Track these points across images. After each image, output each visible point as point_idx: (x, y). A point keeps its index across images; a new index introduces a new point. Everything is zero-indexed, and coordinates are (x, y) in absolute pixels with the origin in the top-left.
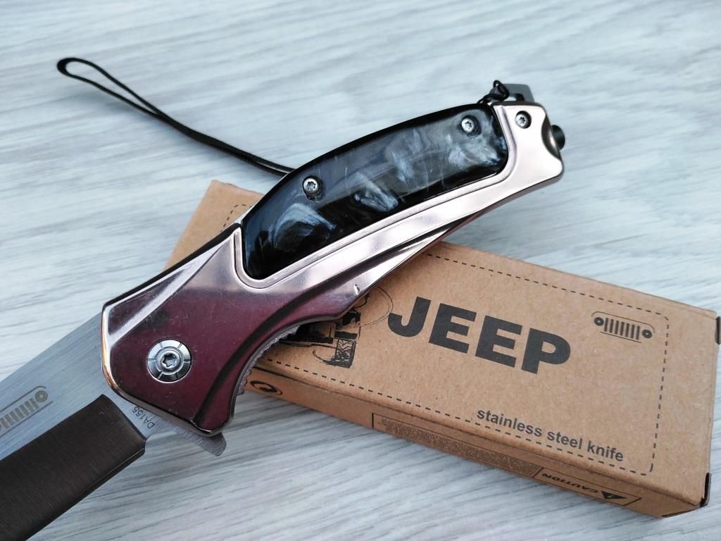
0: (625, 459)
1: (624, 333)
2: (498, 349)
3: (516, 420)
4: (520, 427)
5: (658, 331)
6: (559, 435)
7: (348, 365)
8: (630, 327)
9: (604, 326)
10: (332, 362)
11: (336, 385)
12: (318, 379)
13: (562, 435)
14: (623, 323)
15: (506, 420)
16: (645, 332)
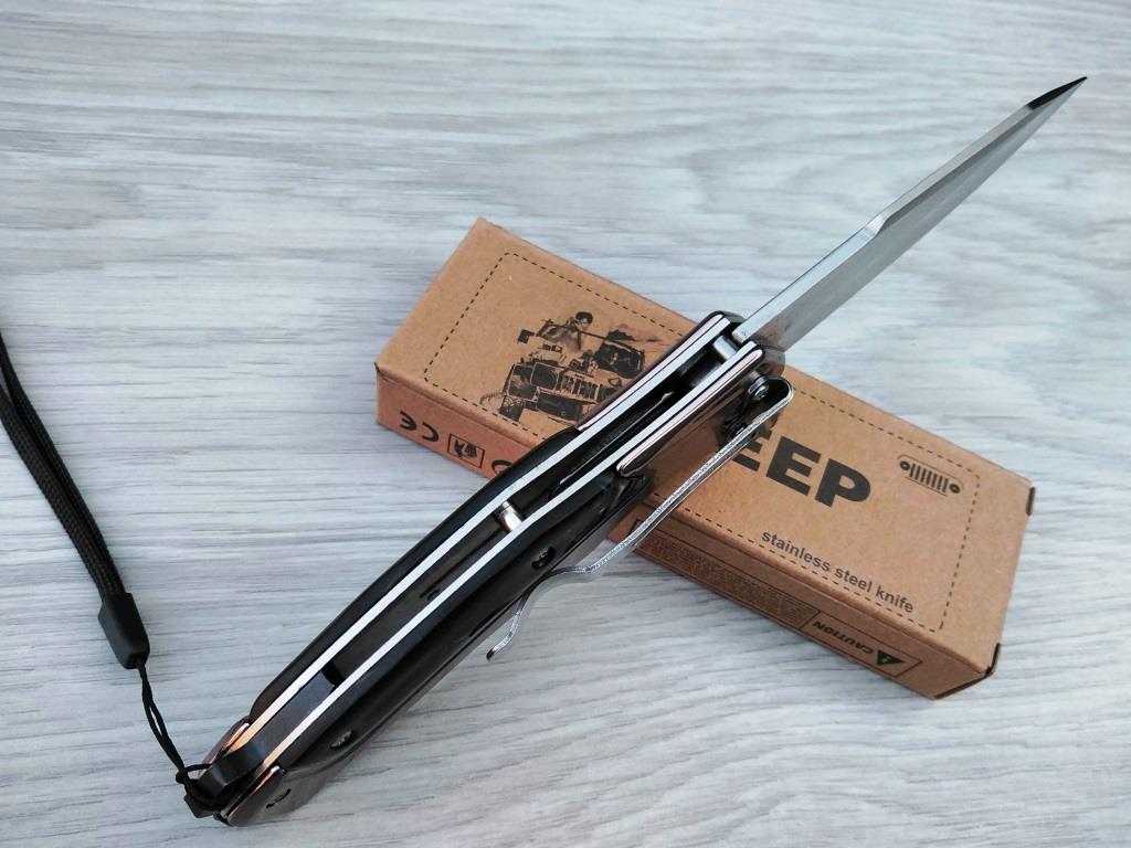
0: (915, 612)
1: (931, 482)
2: (791, 473)
3: (803, 549)
4: (807, 557)
5: (966, 487)
6: (847, 573)
8: (938, 478)
9: (909, 472)
13: (852, 574)
14: (930, 473)
15: (793, 547)
16: (952, 486)
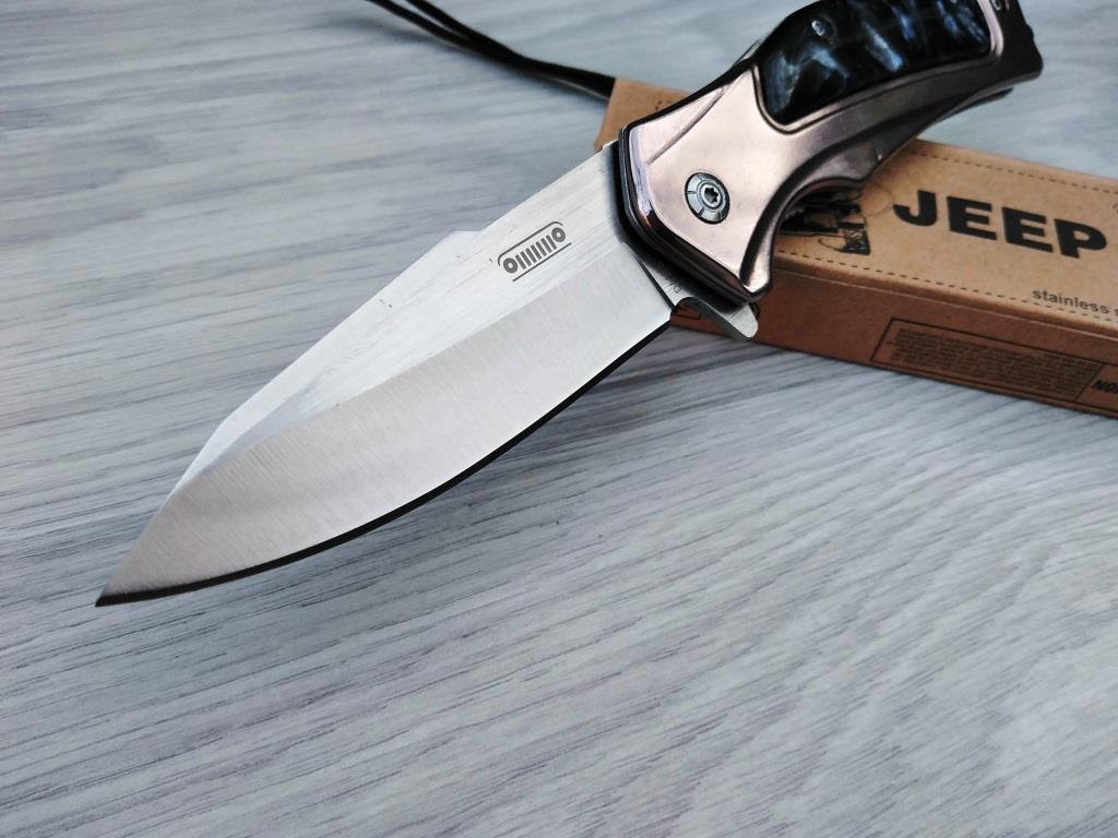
3: (1076, 299)
4: (1083, 305)
7: (867, 252)
10: (846, 250)
11: (859, 272)
12: (835, 266)
15: (1066, 299)
